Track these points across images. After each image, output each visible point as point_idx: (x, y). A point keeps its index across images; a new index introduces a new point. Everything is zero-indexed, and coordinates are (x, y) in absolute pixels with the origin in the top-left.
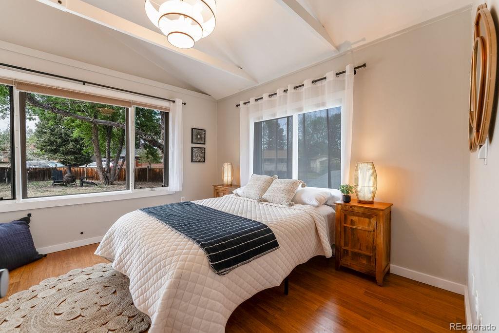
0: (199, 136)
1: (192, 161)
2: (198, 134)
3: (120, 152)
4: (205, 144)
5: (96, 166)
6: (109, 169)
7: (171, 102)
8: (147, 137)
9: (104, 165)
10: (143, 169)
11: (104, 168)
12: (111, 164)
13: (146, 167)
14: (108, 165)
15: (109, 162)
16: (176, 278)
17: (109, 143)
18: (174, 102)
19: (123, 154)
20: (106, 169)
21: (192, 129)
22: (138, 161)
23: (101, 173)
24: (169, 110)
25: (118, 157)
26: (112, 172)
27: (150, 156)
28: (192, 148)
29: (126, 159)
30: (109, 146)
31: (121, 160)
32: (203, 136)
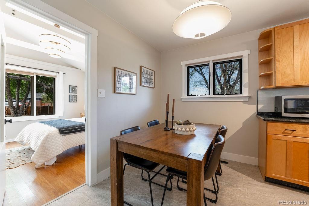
0: (73, 90)
1: (69, 102)
2: (73, 88)
3: (27, 95)
4: (77, 93)
5: (8, 105)
6: (18, 107)
7: (57, 73)
8: (47, 87)
9: (14, 104)
10: (45, 107)
11: (15, 107)
12: (20, 104)
13: (48, 105)
14: (18, 104)
15: (18, 102)
16: (47, 136)
17: (19, 89)
18: (59, 73)
19: (29, 97)
20: (16, 107)
21: (70, 86)
22: (42, 101)
23: (12, 110)
24: (56, 77)
25: (26, 98)
26: (21, 109)
27: (49, 98)
28: (69, 95)
29: (31, 100)
30: (18, 92)
31: (28, 101)
32: (76, 89)
